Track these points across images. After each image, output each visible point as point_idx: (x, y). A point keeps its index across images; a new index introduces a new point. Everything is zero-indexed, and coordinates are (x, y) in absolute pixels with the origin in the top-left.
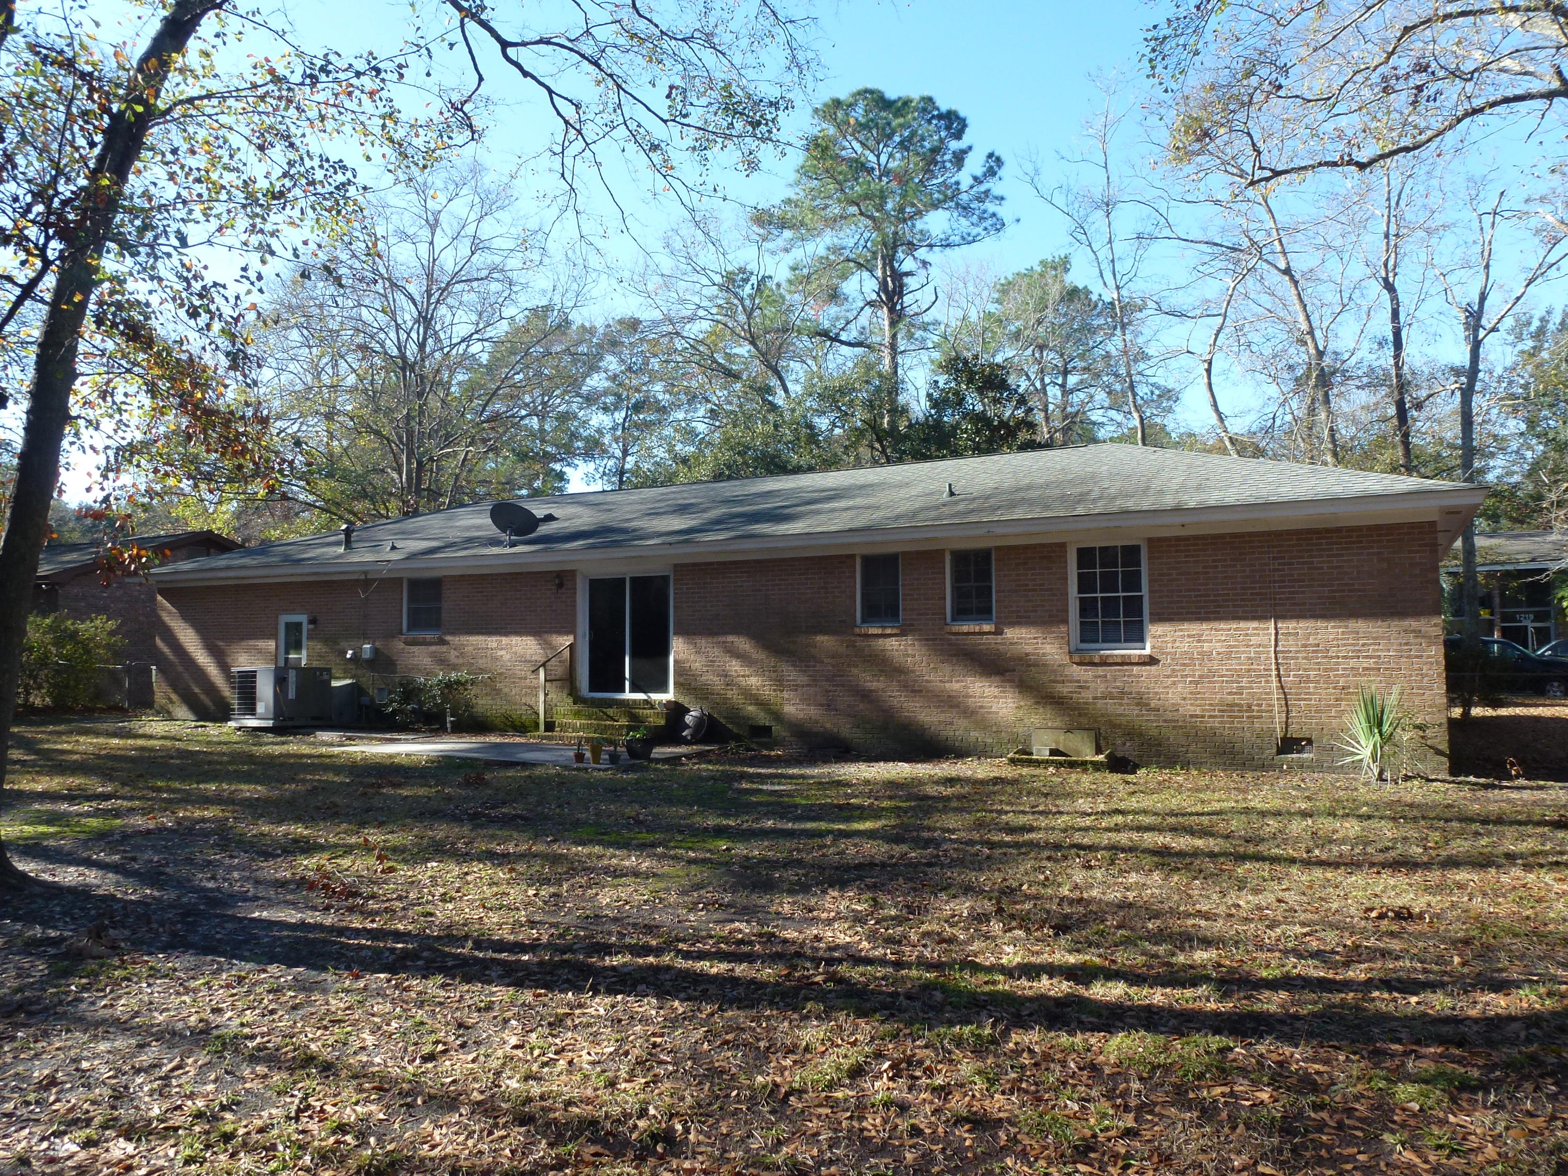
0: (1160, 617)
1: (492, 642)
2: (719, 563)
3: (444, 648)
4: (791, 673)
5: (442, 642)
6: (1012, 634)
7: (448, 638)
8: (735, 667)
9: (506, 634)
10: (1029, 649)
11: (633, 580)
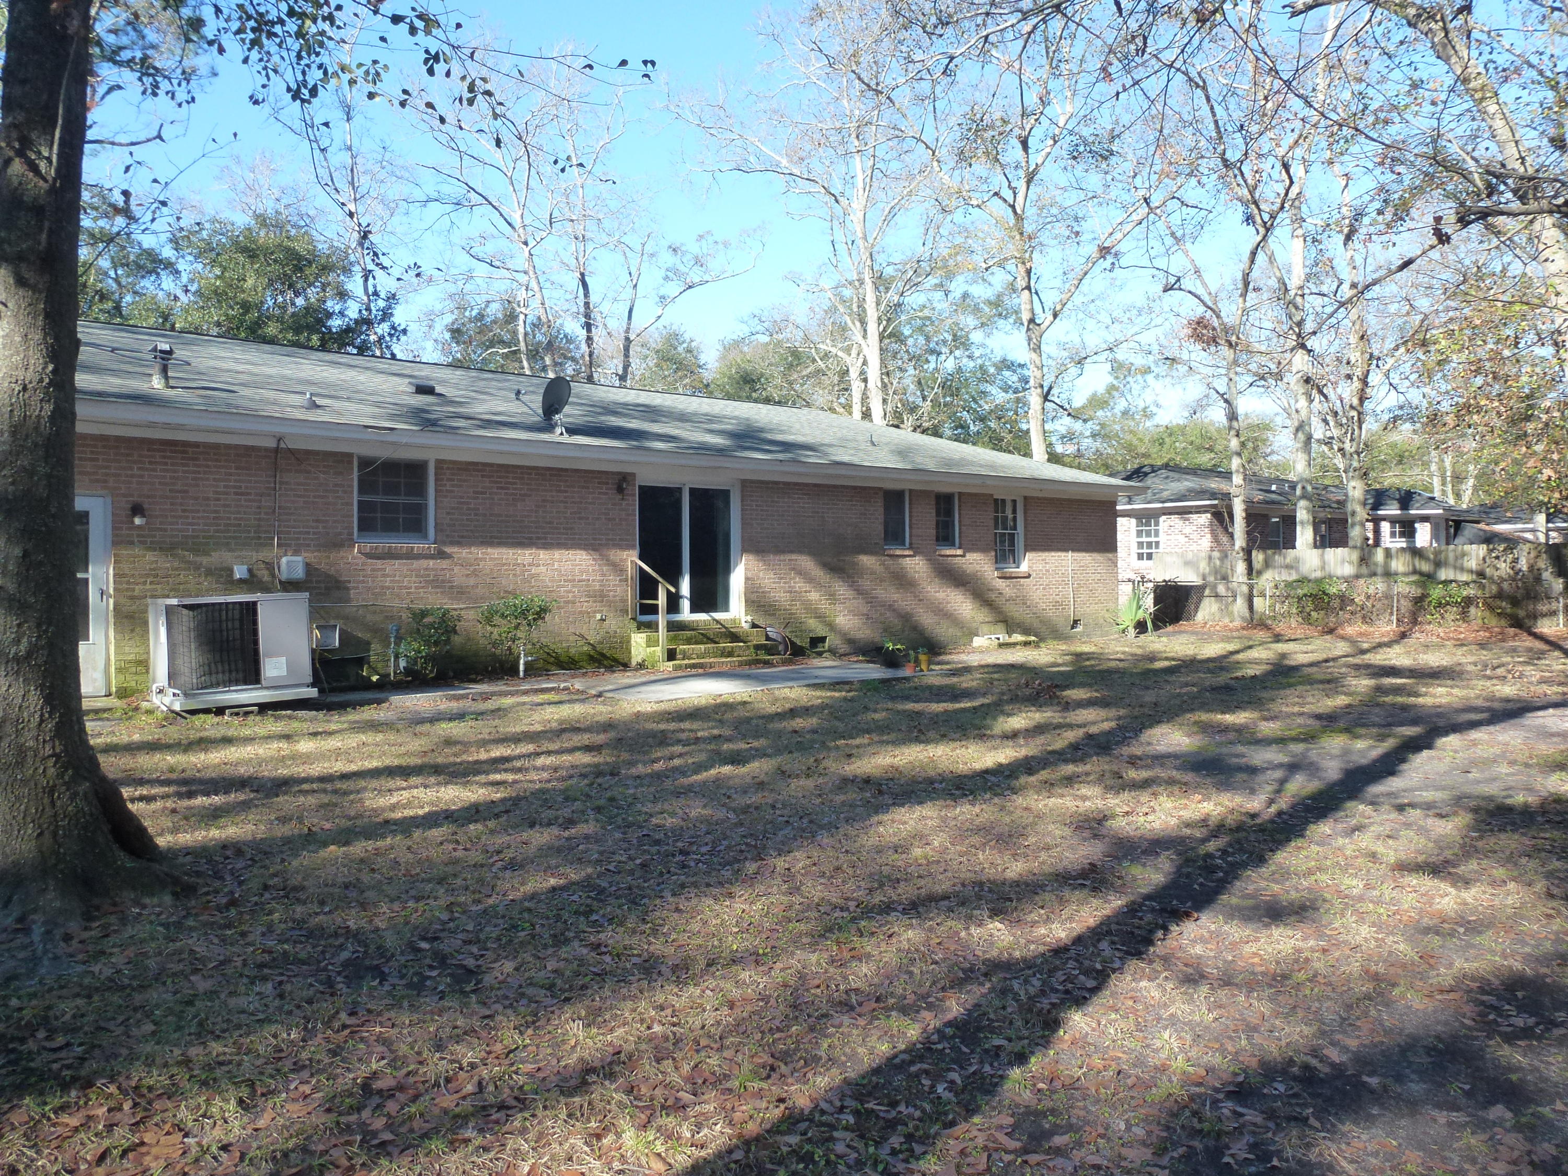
0: (1034, 546)
1: (525, 556)
2: (785, 483)
3: (444, 564)
4: (842, 589)
5: (441, 555)
6: (972, 557)
7: (448, 550)
8: (799, 584)
9: (546, 546)
10: (978, 568)
11: (693, 491)
